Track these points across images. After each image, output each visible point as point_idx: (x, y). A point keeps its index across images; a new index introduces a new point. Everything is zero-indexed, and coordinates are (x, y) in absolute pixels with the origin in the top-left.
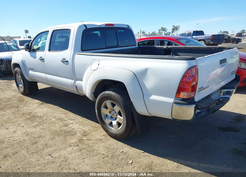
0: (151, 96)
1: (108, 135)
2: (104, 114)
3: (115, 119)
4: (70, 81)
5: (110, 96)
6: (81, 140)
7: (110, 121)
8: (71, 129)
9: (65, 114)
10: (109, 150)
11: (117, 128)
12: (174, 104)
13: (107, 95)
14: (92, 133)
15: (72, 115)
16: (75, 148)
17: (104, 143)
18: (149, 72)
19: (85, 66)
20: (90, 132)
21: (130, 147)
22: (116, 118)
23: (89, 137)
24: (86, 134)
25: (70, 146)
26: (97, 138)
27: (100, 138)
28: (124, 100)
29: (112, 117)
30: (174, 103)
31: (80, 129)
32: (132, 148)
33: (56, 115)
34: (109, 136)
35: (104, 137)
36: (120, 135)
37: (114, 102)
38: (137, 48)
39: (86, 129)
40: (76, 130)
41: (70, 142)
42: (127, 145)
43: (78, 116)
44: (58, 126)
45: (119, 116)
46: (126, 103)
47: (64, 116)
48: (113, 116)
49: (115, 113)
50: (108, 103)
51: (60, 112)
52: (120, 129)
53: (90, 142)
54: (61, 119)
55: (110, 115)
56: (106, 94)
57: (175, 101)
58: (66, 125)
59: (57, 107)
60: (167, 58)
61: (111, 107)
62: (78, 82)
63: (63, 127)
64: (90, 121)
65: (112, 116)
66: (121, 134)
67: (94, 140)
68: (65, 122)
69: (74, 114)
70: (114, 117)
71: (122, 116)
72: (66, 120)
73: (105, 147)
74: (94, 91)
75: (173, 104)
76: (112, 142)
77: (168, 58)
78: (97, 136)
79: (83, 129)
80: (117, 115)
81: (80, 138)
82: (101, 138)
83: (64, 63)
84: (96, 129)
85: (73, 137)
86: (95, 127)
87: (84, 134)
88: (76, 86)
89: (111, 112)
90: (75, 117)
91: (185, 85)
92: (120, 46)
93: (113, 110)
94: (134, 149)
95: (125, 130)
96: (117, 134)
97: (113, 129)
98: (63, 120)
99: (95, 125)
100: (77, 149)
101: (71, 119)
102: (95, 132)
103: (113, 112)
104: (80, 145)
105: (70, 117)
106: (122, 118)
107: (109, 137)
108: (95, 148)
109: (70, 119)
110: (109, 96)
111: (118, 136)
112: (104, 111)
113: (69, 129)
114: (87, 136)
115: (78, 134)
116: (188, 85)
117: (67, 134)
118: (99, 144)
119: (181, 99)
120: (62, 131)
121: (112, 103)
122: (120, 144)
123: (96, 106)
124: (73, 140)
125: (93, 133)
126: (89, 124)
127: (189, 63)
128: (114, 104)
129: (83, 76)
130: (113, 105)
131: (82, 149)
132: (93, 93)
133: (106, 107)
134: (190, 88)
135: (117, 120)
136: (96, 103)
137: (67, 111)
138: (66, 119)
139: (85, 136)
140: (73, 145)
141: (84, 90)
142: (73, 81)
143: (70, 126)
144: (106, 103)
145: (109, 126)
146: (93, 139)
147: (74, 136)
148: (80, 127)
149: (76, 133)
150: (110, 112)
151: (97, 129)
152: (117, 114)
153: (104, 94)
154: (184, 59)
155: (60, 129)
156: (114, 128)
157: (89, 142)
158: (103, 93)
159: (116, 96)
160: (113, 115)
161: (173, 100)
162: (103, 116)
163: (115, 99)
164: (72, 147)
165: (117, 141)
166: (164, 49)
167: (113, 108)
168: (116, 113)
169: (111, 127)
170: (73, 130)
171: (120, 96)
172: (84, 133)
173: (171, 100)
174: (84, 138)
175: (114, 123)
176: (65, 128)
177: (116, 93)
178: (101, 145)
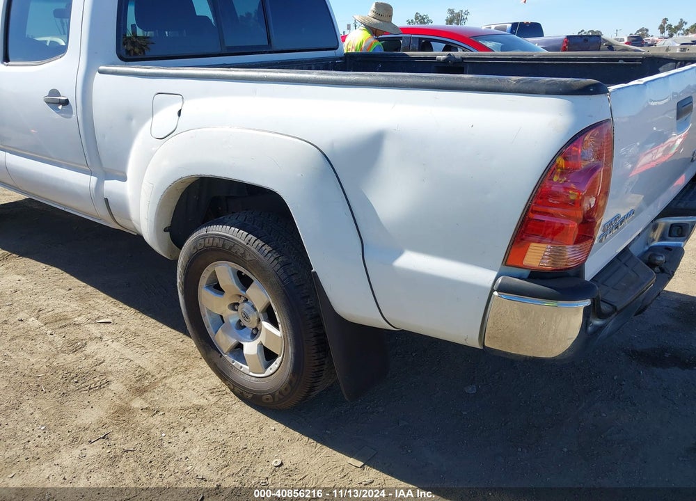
0: (400, 253)
1: (228, 391)
2: (209, 312)
3: (254, 332)
4: (81, 181)
5: (227, 247)
6: (122, 413)
7: (233, 342)
8: (90, 361)
9: (82, 299)
10: (228, 456)
11: (261, 368)
12: (496, 293)
13: (217, 241)
14: (168, 381)
15: (105, 304)
16: (92, 451)
17: (210, 426)
18: (390, 151)
19: (130, 118)
20: (163, 374)
21: (311, 440)
22: (256, 329)
23: (155, 397)
24: (146, 383)
25: (75, 441)
26: (185, 404)
27: (196, 402)
28: (284, 265)
29: (240, 326)
30: (498, 291)
31: (127, 362)
32: (319, 445)
33: (46, 303)
34: (232, 394)
35: (212, 399)
36: (273, 395)
37: (245, 272)
38: (341, 59)
39: (147, 361)
40: (109, 369)
41: (79, 422)
42: (297, 435)
43: (128, 307)
44: (46, 347)
45: (266, 325)
46: (294, 278)
47: (74, 305)
48: (244, 323)
49: (252, 310)
50: (224, 272)
51: (62, 291)
52: (271, 372)
53: (157, 420)
54: (61, 321)
55: (232, 317)
56: (214, 236)
57: (500, 280)
58: (75, 347)
59: (57, 270)
60: (474, 84)
61: (238, 290)
62: (111, 186)
63: (62, 352)
64: (167, 329)
65: (240, 321)
66: (277, 394)
67: (175, 412)
68: (73, 334)
69: (113, 300)
70: (251, 324)
71: (280, 326)
72: (79, 325)
73: (214, 445)
74: (168, 224)
75: (492, 291)
76: (243, 421)
77: (479, 84)
78: (189, 394)
79: (138, 362)
80: (259, 320)
81: (118, 402)
82: (202, 402)
83: (56, 109)
84: (185, 364)
85: (92, 398)
86: (185, 355)
87: (138, 385)
88: (106, 200)
89: (238, 304)
90: (115, 309)
91: (551, 210)
92: (279, 48)
93: (246, 300)
94: (327, 450)
95: (290, 382)
96: (260, 392)
97: (246, 368)
98: (68, 322)
99: (185, 346)
100: (99, 456)
101: (98, 318)
102: (180, 377)
103: (244, 307)
104: (116, 436)
105: (96, 312)
106: (278, 333)
107: (231, 398)
108: (172, 449)
109: (95, 321)
110: (224, 245)
111: (264, 397)
112: (210, 303)
113: (85, 365)
114: (148, 395)
115: (116, 386)
116: (568, 211)
117: (72, 386)
118: (190, 430)
119: (526, 273)
120: (55, 371)
121: (239, 273)
122: (274, 427)
123: (178, 281)
124: (92, 414)
125: (171, 380)
126: (164, 338)
127: (576, 111)
128: (246, 276)
129: (124, 162)
130: (245, 282)
131: (119, 453)
132: (165, 230)
133: (216, 288)
134: (573, 226)
135: (262, 338)
136: (179, 270)
137: (90, 289)
138: (79, 320)
139: (140, 391)
140: (88, 435)
141: (133, 215)
142: (94, 179)
143: (91, 348)
144: (214, 272)
145: (230, 359)
146: (171, 405)
147: (98, 392)
148: (128, 353)
149: (109, 379)
150: (234, 306)
151: (190, 361)
152: (262, 318)
153: (204, 237)
154: (554, 87)
155: (51, 361)
156: (248, 367)
157: (151, 420)
158: (203, 232)
159: (252, 248)
160: (246, 317)
161: (494, 274)
162: (207, 320)
163: (248, 258)
164: (81, 447)
165: (263, 417)
166: (439, 62)
167: (242, 293)
168: (255, 310)
169: (237, 363)
170: (98, 368)
171: (267, 248)
172: (141, 378)
173: (485, 277)
174: (137, 403)
175: (250, 348)
176: (71, 358)
177: (250, 236)
178: (198, 436)
